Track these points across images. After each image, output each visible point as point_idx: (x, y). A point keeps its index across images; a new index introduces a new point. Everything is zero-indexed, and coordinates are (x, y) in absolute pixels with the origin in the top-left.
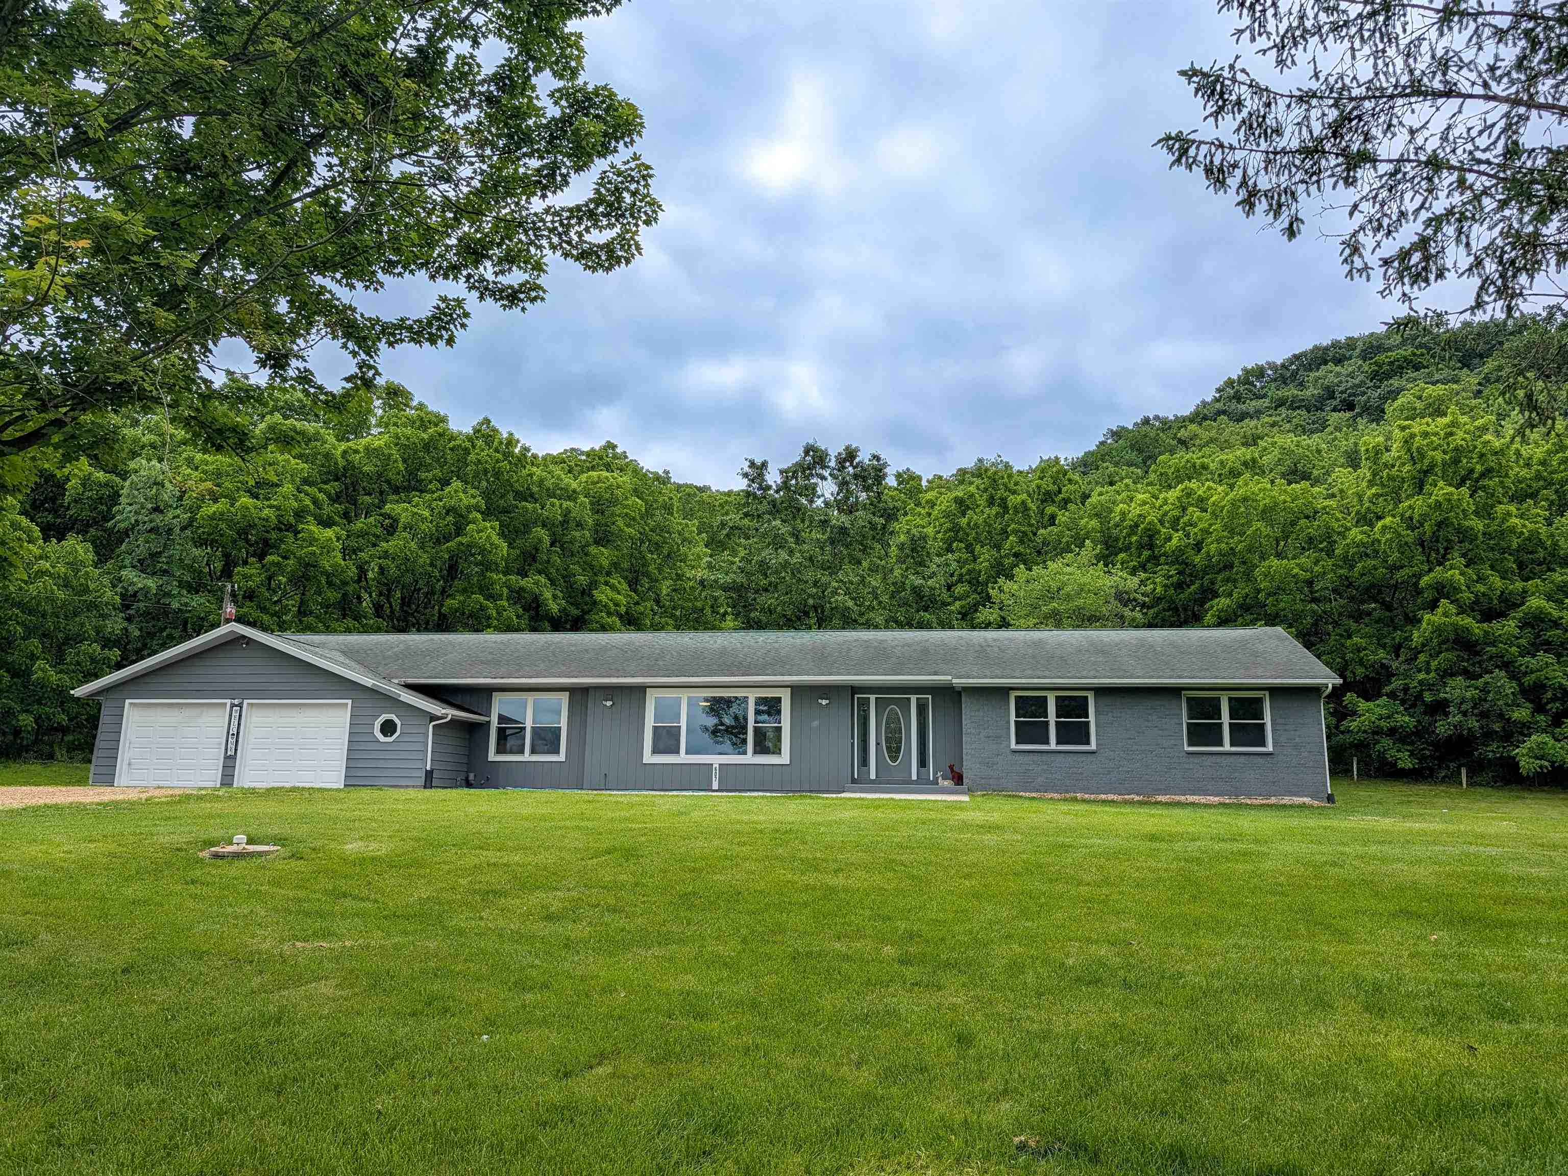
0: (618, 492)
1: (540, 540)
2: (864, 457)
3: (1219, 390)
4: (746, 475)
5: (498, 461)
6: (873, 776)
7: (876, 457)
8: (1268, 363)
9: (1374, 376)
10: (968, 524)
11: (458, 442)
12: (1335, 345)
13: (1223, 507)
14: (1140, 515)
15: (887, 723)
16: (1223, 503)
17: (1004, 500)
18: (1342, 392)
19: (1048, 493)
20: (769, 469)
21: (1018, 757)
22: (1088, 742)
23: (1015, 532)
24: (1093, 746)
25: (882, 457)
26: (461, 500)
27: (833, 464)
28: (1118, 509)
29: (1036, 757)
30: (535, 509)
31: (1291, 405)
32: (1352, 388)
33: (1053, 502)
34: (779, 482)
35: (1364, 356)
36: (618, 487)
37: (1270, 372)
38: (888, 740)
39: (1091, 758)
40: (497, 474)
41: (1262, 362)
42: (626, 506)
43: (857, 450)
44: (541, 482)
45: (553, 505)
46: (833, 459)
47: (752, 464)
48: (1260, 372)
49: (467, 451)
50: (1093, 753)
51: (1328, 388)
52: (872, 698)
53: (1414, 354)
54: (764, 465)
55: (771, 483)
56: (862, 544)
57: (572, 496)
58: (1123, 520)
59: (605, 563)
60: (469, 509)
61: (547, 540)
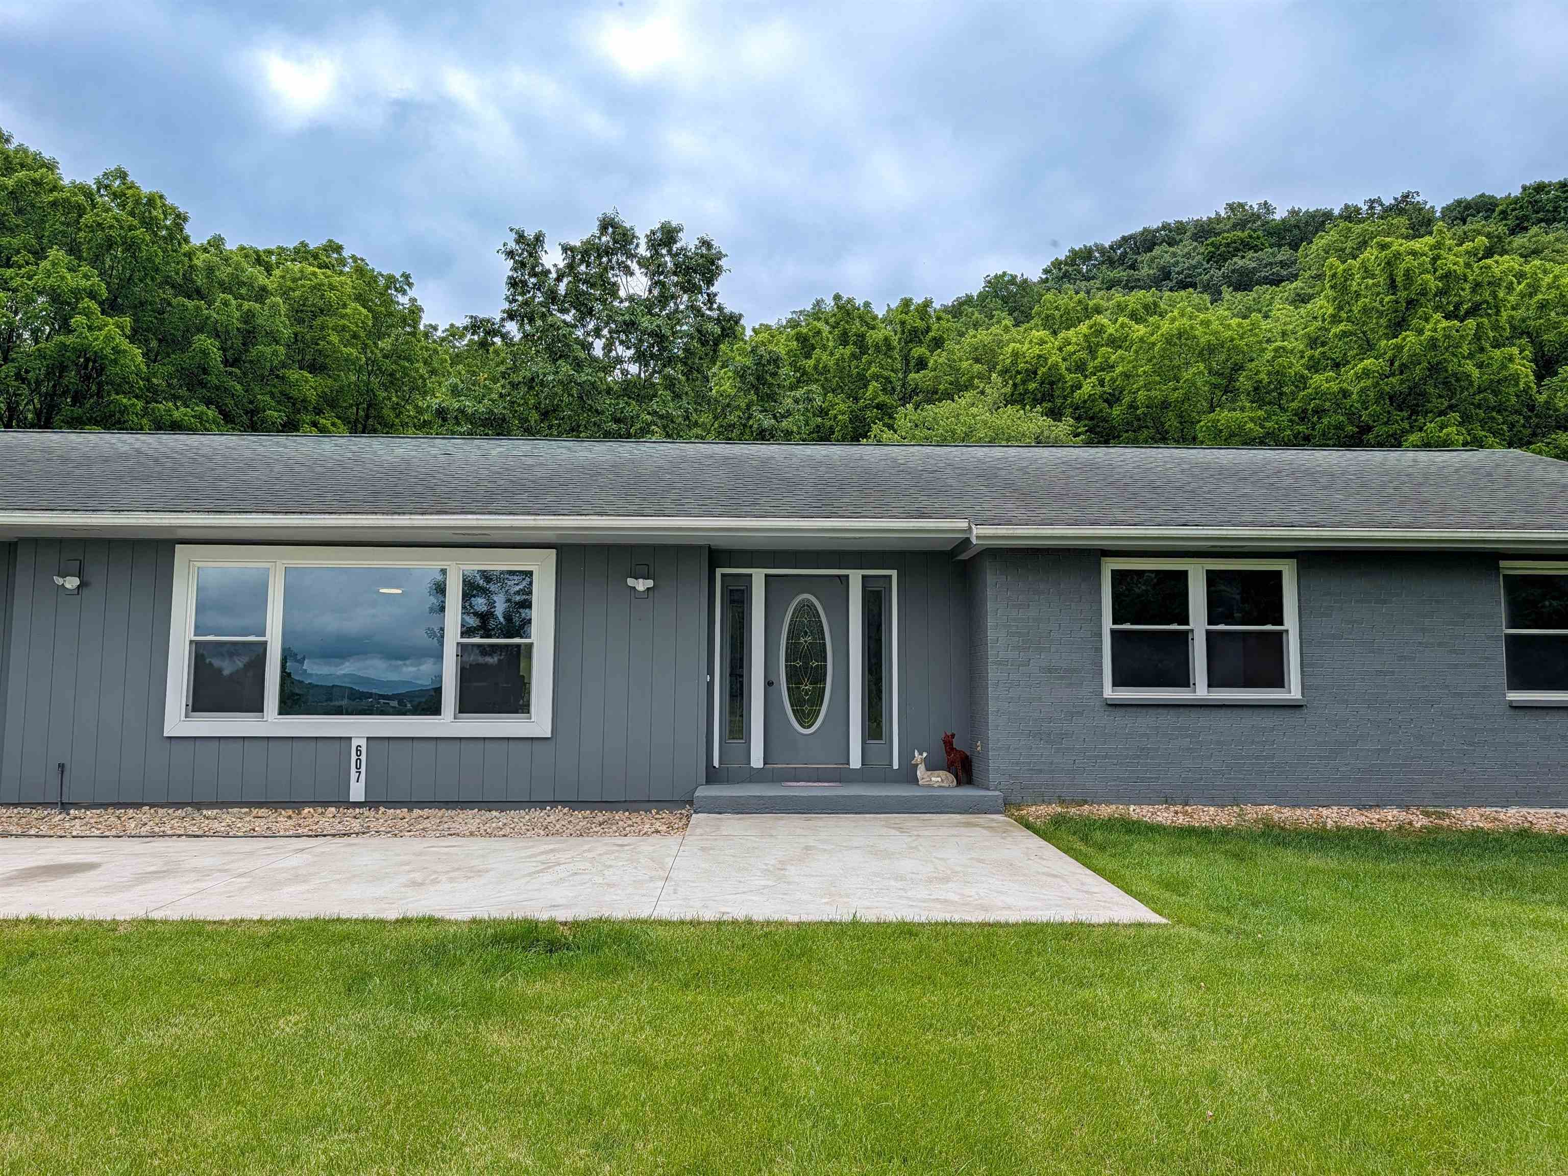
0: (331, 295)
1: (205, 353)
2: (688, 241)
3: (1046, 271)
4: (510, 254)
5: (131, 228)
6: (757, 760)
7: (706, 244)
8: (1096, 245)
9: (1210, 258)
10: (816, 367)
11: (65, 195)
12: (1165, 227)
13: (1154, 344)
14: (1040, 356)
15: (792, 634)
16: (1153, 339)
17: (862, 336)
18: (1178, 273)
19: (915, 330)
20: (546, 247)
21: (1122, 720)
22: (1278, 681)
23: (876, 377)
24: (1294, 691)
25: (715, 243)
26: (63, 278)
27: (643, 251)
28: (1009, 349)
29: (1167, 719)
30: (198, 308)
31: (1126, 285)
32: (1188, 269)
33: (921, 342)
34: (561, 265)
35: (1195, 237)
36: (332, 288)
37: (1097, 255)
38: (793, 676)
39: (1289, 718)
40: (131, 246)
41: (1090, 243)
42: (343, 317)
43: (679, 230)
44: (210, 270)
45: (226, 304)
46: (643, 242)
47: (521, 238)
48: (1086, 255)
49: (81, 211)
50: (1294, 707)
51: (1164, 267)
52: (758, 576)
53: (1251, 237)
54: (539, 239)
55: (548, 265)
56: (685, 364)
57: (262, 294)
58: (1014, 363)
59: (312, 395)
60: (77, 293)
61: (216, 355)
